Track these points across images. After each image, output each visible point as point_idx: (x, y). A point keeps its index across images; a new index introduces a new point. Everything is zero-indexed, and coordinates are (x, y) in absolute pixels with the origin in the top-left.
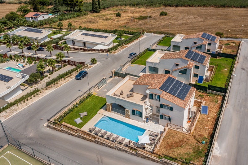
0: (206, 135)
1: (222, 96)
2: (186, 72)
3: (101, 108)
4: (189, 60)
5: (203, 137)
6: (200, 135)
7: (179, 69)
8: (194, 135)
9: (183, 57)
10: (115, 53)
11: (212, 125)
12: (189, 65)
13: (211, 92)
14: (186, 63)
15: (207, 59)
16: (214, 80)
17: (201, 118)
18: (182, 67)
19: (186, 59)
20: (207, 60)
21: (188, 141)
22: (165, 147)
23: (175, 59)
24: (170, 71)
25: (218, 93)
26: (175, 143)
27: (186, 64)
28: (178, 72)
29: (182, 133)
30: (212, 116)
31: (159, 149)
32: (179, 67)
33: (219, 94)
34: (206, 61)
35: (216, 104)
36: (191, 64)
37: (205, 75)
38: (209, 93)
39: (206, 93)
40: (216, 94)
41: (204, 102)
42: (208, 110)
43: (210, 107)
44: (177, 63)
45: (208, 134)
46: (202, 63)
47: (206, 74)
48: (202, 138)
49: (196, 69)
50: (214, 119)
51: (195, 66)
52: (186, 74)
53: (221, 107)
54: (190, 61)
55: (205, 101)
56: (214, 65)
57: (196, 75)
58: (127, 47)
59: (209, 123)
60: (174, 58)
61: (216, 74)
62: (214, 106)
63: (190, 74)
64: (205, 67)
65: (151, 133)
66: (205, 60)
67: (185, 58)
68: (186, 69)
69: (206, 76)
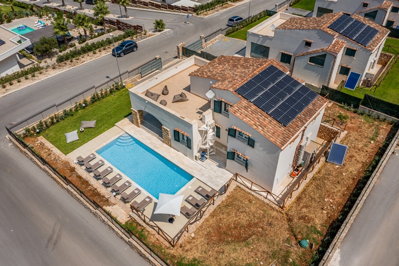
0: (319, 220)
1: (391, 124)
2: (324, 60)
3: (125, 117)
4: (337, 34)
5: (309, 225)
6: (304, 219)
7: (310, 53)
8: (290, 213)
9: (324, 28)
10: (206, 15)
11: (344, 195)
12: (334, 46)
13: (367, 112)
14: (328, 42)
15: (379, 36)
16: (384, 86)
17: (323, 171)
18: (319, 49)
19: (329, 32)
20: (379, 40)
21: (269, 228)
22: (208, 234)
23: (306, 29)
24: (291, 56)
25: (383, 115)
26: (235, 228)
27: (328, 44)
28: (307, 58)
29: (264, 202)
30: (351, 172)
31: (193, 235)
32: (311, 50)
33: (385, 120)
34: (376, 40)
35: (372, 142)
36: (340, 44)
37: (366, 71)
38: (362, 114)
39: (355, 112)
40: (378, 118)
41: (343, 134)
42: (346, 156)
43: (354, 148)
44: (308, 40)
45: (325, 218)
46: (364, 44)
47: (369, 70)
48: (307, 227)
49: (348, 57)
50: (354, 179)
51: (348, 49)
52: (323, 65)
53: (381, 152)
54: (337, 38)
55: (346, 132)
56: (393, 53)
57: (344, 70)
58: (233, 6)
59: (339, 187)
60: (303, 29)
61: (392, 72)
62: (365, 146)
63: (331, 67)
64: (369, 53)
65: (200, 187)
66: (374, 39)
67: (328, 29)
68: (325, 55)
69: (367, 74)
